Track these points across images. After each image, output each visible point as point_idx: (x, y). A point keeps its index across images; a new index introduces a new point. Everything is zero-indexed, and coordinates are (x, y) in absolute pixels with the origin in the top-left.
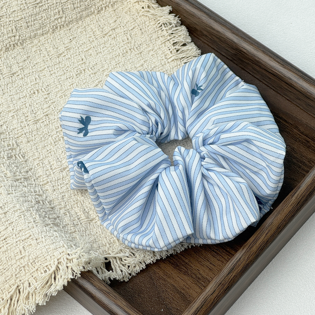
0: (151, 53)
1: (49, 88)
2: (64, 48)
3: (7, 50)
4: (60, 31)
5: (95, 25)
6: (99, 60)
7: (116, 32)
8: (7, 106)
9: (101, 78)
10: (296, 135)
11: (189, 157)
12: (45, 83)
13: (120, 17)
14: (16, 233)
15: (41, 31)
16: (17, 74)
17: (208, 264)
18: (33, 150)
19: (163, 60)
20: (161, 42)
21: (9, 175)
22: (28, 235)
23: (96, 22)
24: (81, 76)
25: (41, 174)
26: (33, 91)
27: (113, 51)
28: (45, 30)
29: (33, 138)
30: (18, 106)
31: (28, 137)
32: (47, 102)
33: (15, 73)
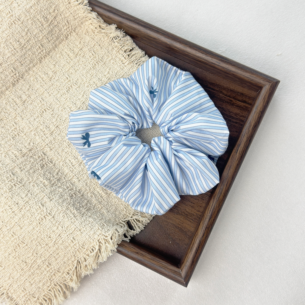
0: (112, 61)
1: (52, 105)
2: (52, 73)
3: (14, 85)
4: (45, 60)
5: (67, 49)
6: (79, 76)
7: (83, 51)
8: (28, 128)
9: (84, 89)
10: (222, 98)
11: (162, 145)
12: (48, 103)
13: (82, 39)
14: (65, 229)
15: (32, 64)
16: (27, 101)
17: (190, 203)
18: (56, 155)
19: (121, 65)
20: (116, 51)
21: (46, 183)
22: (73, 229)
23: (67, 46)
24: (70, 91)
25: (67, 171)
26: (42, 111)
27: (86, 66)
28: (35, 62)
29: (53, 146)
30: (36, 126)
31: (50, 146)
32: (54, 117)
33: (25, 101)
